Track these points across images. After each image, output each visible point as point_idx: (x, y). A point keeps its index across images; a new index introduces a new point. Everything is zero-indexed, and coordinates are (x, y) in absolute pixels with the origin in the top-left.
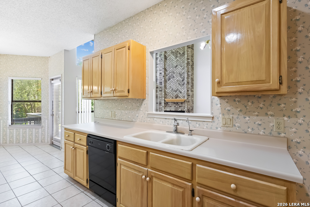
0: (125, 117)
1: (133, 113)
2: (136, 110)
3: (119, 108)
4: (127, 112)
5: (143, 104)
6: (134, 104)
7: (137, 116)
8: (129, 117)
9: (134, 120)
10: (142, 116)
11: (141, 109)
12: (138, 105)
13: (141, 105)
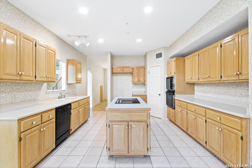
0: (29, 97)
1: (36, 93)
2: (38, 90)
3: (22, 91)
4: (30, 93)
5: (43, 86)
6: (37, 86)
7: (39, 95)
8: (33, 96)
9: (37, 98)
10: (42, 94)
11: (42, 90)
12: (40, 87)
13: (42, 87)
